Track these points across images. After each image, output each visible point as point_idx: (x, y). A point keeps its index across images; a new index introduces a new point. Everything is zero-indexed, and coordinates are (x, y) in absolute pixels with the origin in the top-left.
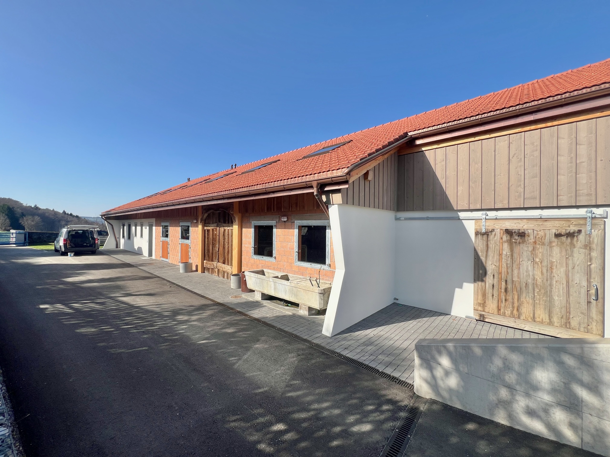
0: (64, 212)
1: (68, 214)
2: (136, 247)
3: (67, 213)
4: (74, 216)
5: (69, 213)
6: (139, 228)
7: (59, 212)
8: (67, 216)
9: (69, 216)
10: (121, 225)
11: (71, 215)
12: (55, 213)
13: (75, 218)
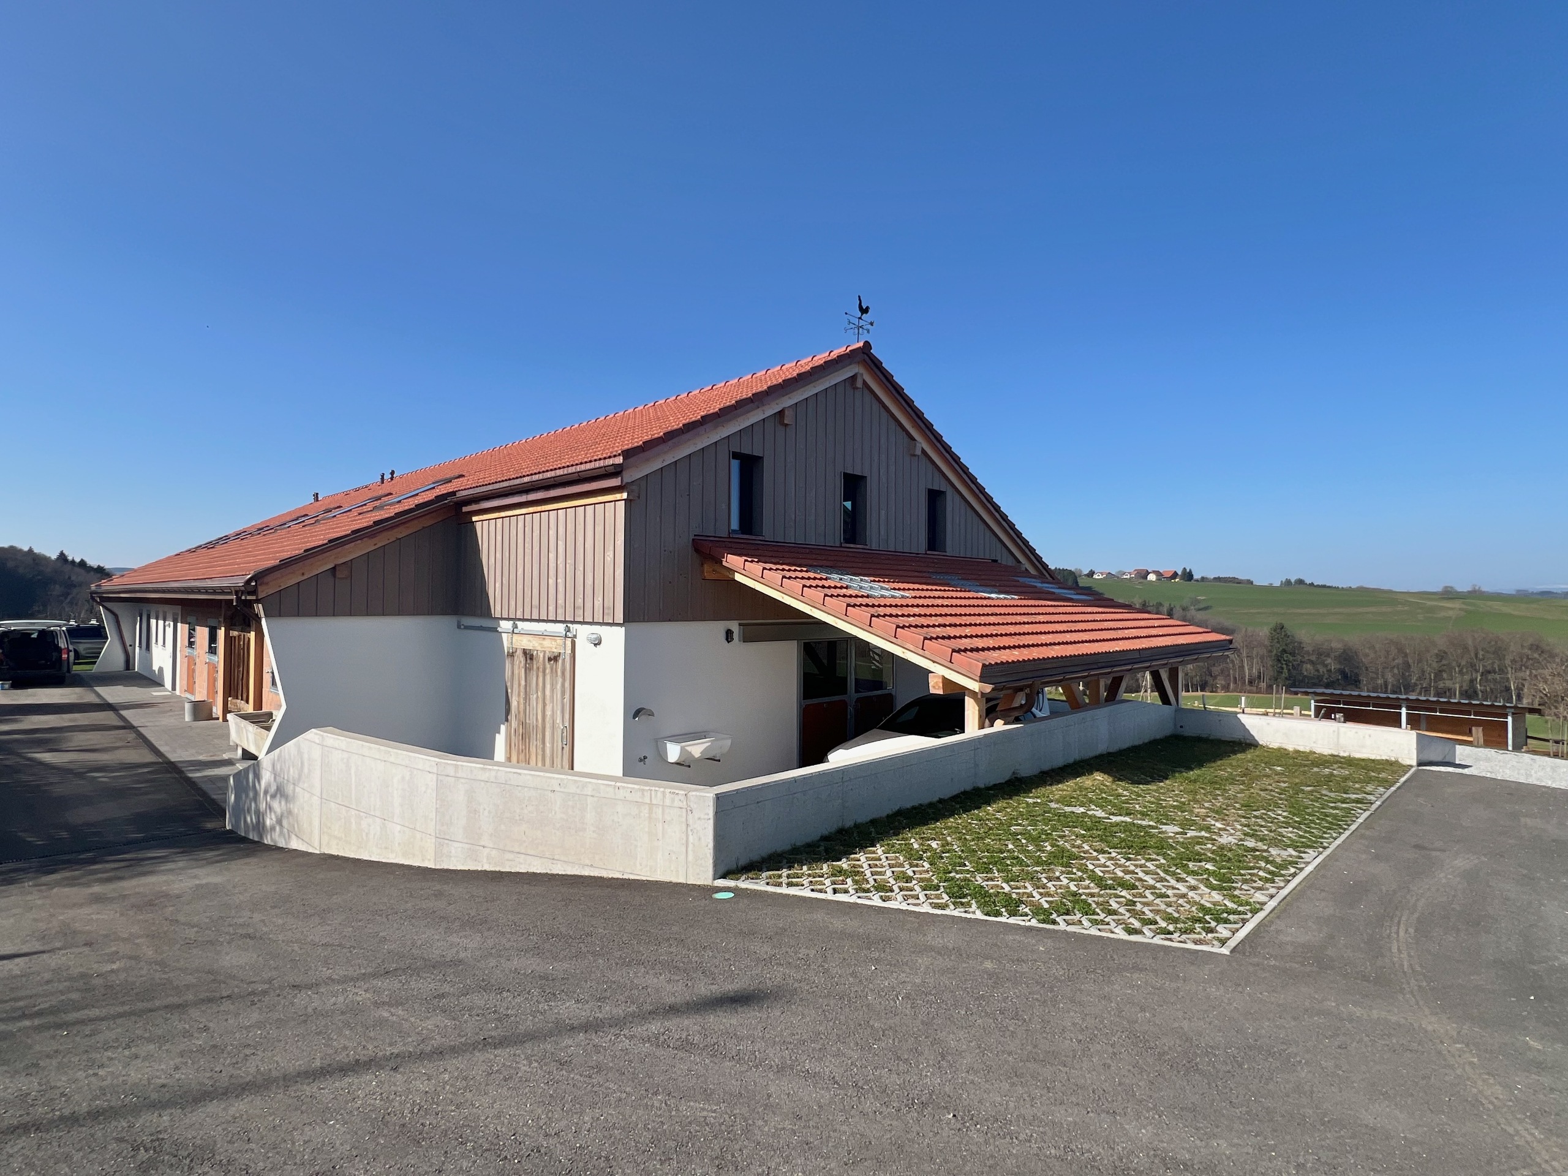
0: (62, 556)
1: (73, 562)
2: (155, 668)
3: (70, 558)
4: (91, 569)
5: (78, 560)
6: (161, 623)
7: (48, 555)
8: (69, 567)
9: (77, 570)
10: (137, 614)
11: (83, 563)
12: (34, 560)
13: (92, 573)
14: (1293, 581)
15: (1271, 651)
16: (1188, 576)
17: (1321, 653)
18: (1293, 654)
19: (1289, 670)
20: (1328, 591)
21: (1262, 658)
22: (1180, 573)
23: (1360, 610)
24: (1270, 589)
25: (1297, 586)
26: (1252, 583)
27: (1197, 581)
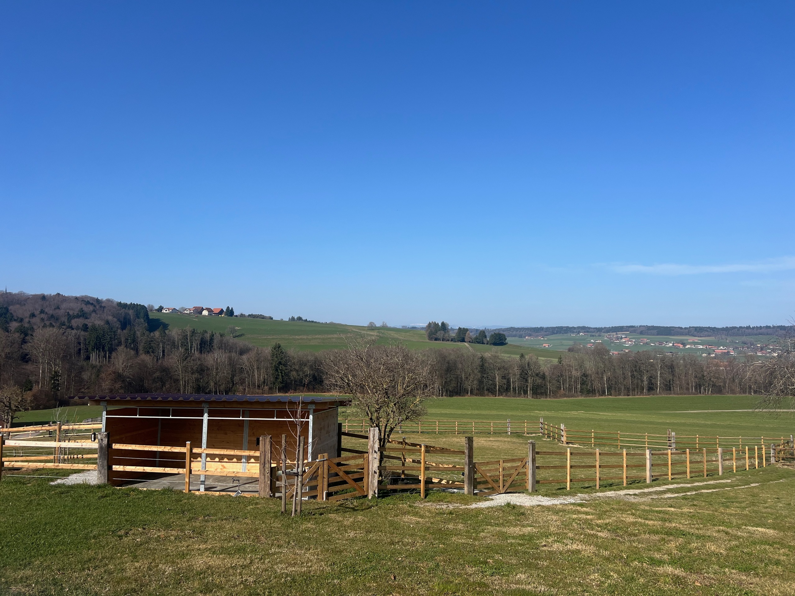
14: (296, 318)
15: (272, 364)
16: (230, 312)
17: (302, 364)
18: (285, 365)
19: (282, 376)
20: (313, 324)
21: (267, 369)
22: (225, 311)
23: (329, 336)
24: (281, 322)
25: (298, 321)
26: (272, 319)
27: (236, 316)
